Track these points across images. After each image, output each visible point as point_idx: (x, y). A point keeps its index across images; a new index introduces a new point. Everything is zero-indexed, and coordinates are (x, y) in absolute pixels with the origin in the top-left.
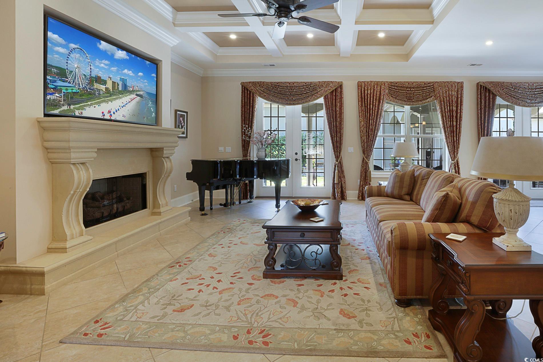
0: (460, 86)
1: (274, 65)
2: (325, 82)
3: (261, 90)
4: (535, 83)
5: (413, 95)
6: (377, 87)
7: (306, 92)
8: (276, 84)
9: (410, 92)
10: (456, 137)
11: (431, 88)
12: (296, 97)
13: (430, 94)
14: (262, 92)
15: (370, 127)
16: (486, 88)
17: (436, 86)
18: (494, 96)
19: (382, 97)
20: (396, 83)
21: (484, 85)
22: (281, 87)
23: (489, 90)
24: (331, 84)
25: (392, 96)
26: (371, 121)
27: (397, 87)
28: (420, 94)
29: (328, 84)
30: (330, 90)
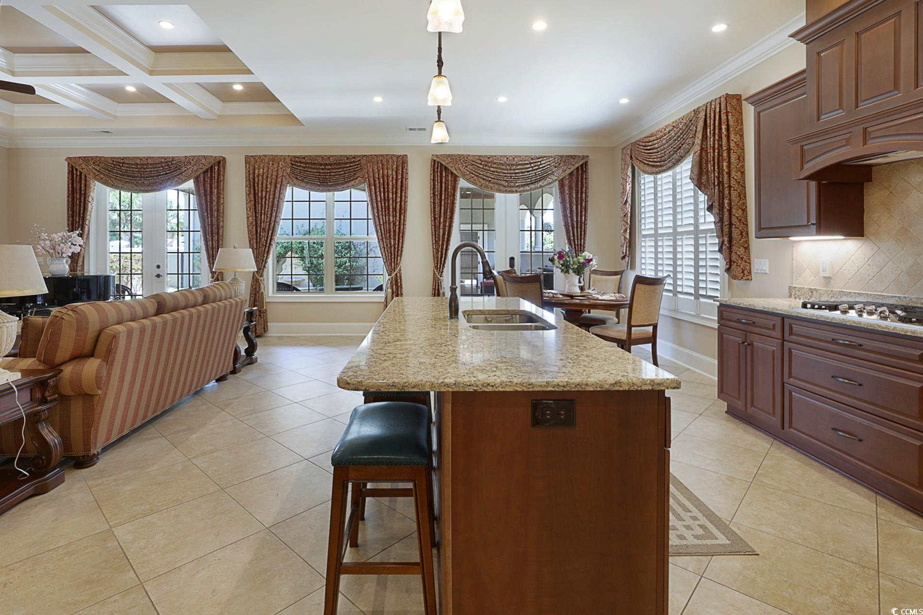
0: (402, 162)
1: (108, 132)
2: (194, 156)
3: (96, 170)
4: (516, 156)
5: (330, 175)
6: (273, 164)
7: (164, 173)
8: (119, 160)
9: (324, 171)
11: (356, 165)
12: (150, 180)
13: (355, 174)
14: (97, 173)
15: (262, 225)
16: (441, 165)
17: (363, 162)
18: (455, 178)
19: (279, 180)
20: (304, 158)
21: (438, 160)
22: (126, 165)
23: (446, 168)
24: (204, 160)
25: (297, 178)
26: (263, 216)
27: (304, 163)
28: (340, 175)
29: (197, 159)
30: (201, 168)
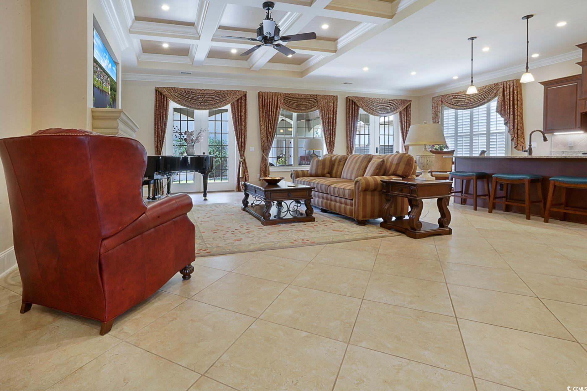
0: (336, 98)
1: (190, 73)
2: (233, 90)
3: (175, 95)
4: (384, 99)
5: (302, 104)
6: (275, 97)
7: (216, 99)
8: (189, 91)
9: (299, 102)
10: (333, 138)
11: (315, 100)
12: (208, 103)
13: (314, 104)
14: (176, 97)
15: (269, 130)
16: (353, 101)
17: (318, 98)
18: (358, 107)
19: (279, 106)
20: (290, 95)
21: (352, 99)
22: (194, 94)
23: (355, 103)
24: (238, 93)
25: (286, 105)
26: (270, 125)
27: (290, 97)
28: (307, 104)
29: (235, 92)
30: (236, 98)
